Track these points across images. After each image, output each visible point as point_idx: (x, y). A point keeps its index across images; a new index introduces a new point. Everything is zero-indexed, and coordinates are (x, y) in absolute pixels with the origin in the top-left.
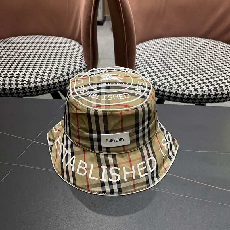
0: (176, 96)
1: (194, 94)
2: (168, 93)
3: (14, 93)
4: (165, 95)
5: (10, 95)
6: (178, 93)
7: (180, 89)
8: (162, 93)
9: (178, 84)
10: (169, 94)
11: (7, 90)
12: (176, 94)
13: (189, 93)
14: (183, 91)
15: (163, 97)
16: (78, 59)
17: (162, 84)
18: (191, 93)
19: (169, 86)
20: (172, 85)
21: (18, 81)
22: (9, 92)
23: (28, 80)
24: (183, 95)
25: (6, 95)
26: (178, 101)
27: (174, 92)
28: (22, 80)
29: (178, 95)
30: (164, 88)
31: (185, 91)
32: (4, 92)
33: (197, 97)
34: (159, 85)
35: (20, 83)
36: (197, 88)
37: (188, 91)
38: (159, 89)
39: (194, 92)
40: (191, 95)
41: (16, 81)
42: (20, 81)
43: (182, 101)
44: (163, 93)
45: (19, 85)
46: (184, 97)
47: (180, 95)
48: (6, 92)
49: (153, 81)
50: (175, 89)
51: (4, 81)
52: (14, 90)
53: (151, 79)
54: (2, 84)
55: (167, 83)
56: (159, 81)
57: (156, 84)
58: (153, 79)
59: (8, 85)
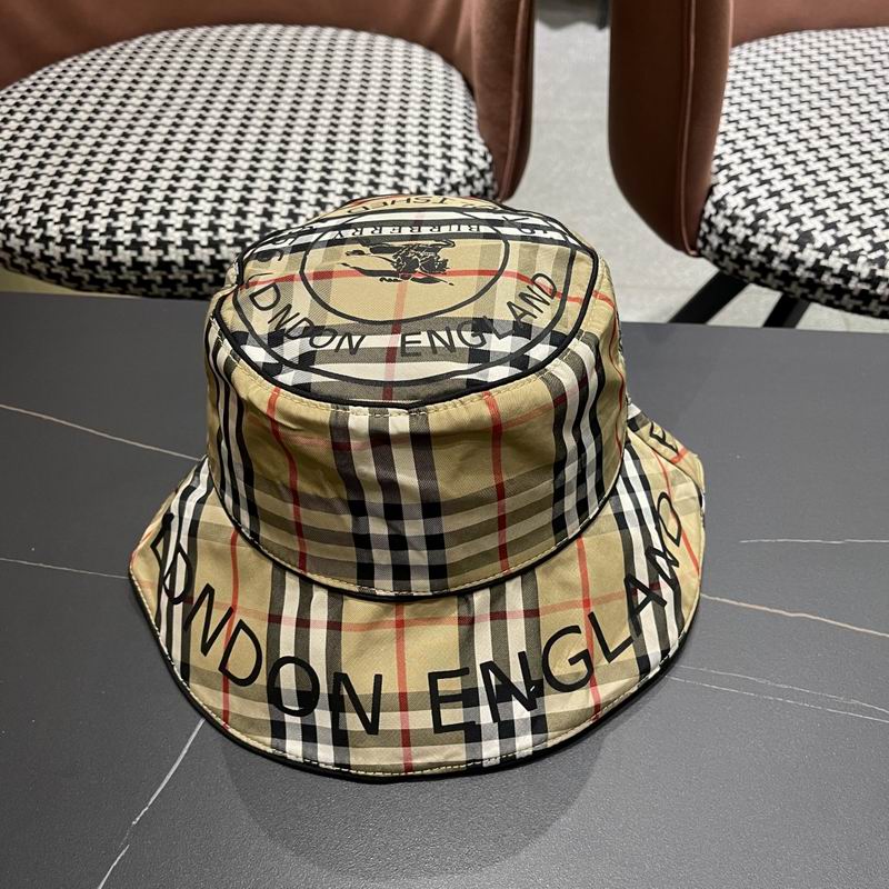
2: (866, 281)
3: (204, 280)
4: (849, 291)
5: (187, 289)
8: (833, 281)
10: (866, 287)
11: (174, 269)
15: (813, 292)
16: (457, 132)
17: (836, 245)
19: (870, 252)
20: (881, 246)
21: (221, 230)
22: (184, 278)
23: (263, 225)
25: (169, 290)
28: (237, 224)
30: (846, 262)
32: (164, 278)
34: (825, 245)
35: (229, 237)
38: (823, 263)
41: (213, 228)
42: (229, 231)
45: (223, 248)
48: (171, 277)
49: (798, 230)
51: (161, 228)
52: (207, 267)
53: (785, 222)
54: (153, 243)
55: (859, 237)
56: (821, 227)
57: (812, 240)
58: (797, 220)
59: (178, 247)
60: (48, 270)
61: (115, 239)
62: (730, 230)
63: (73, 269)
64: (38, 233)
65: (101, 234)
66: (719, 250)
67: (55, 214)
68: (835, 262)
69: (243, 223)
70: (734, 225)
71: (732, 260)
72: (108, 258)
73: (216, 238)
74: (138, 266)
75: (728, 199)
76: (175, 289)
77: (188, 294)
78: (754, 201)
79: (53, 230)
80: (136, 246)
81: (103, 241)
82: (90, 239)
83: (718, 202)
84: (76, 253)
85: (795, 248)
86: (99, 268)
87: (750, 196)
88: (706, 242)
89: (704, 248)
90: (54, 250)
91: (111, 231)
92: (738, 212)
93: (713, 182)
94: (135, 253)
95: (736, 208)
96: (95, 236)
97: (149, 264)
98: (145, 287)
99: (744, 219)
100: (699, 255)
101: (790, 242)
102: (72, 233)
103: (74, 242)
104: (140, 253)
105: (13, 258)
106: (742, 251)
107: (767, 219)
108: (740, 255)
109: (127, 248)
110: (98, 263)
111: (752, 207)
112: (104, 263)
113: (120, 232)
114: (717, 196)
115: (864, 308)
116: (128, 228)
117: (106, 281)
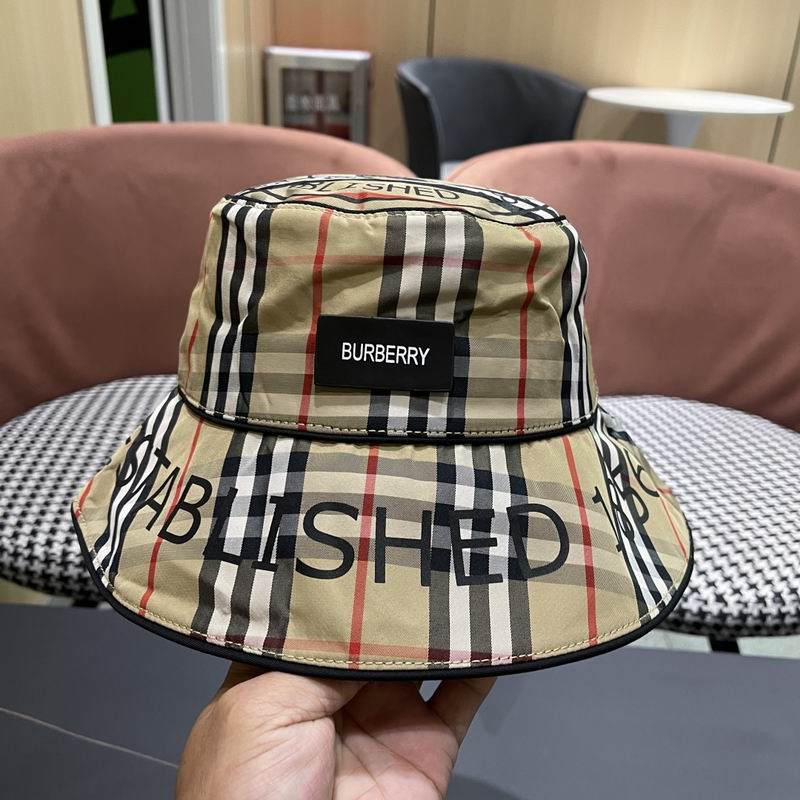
1: (715, 612)
13: (700, 608)
18: (706, 608)
24: (682, 611)
33: (725, 621)
36: (722, 591)
37: (696, 602)
39: (716, 605)
40: (707, 612)
46: (687, 619)
60: (30, 580)
63: (49, 582)
79: (39, 551)
84: (54, 569)
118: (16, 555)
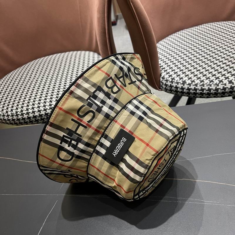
0: (210, 93)
1: (229, 87)
2: (201, 90)
3: (45, 118)
4: (198, 93)
6: (211, 89)
7: (213, 84)
8: (193, 91)
9: (210, 79)
10: (201, 92)
11: (37, 117)
12: (209, 90)
13: (224, 87)
14: (216, 86)
15: (196, 95)
17: (192, 83)
18: (225, 87)
19: (200, 83)
20: (202, 81)
21: (46, 106)
22: (40, 119)
24: (217, 90)
26: (213, 97)
27: (207, 88)
28: (50, 104)
29: (212, 91)
30: (195, 86)
31: (218, 85)
32: (35, 119)
33: (233, 90)
34: (189, 83)
36: (231, 79)
37: (222, 85)
38: (190, 88)
39: (229, 84)
40: (226, 88)
41: (44, 106)
42: (48, 106)
43: (216, 96)
44: (195, 91)
45: (47, 110)
46: (219, 92)
47: (214, 90)
48: (37, 119)
49: (182, 81)
50: (207, 85)
51: (33, 108)
52: (44, 115)
53: (179, 79)
54: (31, 112)
55: (197, 80)
56: (188, 79)
57: (186, 83)
58: (182, 78)
59: (37, 112)
60: (10, 122)
61: (23, 113)
62: (167, 84)
63: (15, 121)
64: (6, 114)
65: (20, 112)
66: (165, 88)
67: (10, 109)
68: (192, 87)
69: (51, 104)
70: (167, 82)
71: (169, 90)
72: (22, 117)
73: (45, 108)
74: (29, 118)
75: (165, 76)
76: (38, 122)
77: (41, 122)
78: (171, 76)
79: (9, 113)
80: (28, 113)
81: (20, 114)
82: (18, 114)
83: (163, 77)
84: (15, 117)
85: (182, 85)
86: (20, 120)
87: (170, 74)
88: (162, 87)
89: (162, 88)
90: (10, 118)
91: (22, 111)
92: (167, 79)
93: (161, 72)
94: (28, 115)
95: (167, 78)
96: (18, 113)
97: (31, 117)
98: (31, 122)
99: (169, 80)
100: (162, 90)
101: (181, 84)
102: (13, 113)
103: (14, 115)
104: (29, 115)
105: (2, 121)
106: (170, 88)
107: (174, 79)
108: (170, 89)
109: (26, 114)
110: (20, 119)
111: (171, 77)
112: (21, 119)
113: (24, 111)
114: (162, 76)
115: (202, 97)
116: (26, 110)
117: (22, 122)
118: (4, 116)
